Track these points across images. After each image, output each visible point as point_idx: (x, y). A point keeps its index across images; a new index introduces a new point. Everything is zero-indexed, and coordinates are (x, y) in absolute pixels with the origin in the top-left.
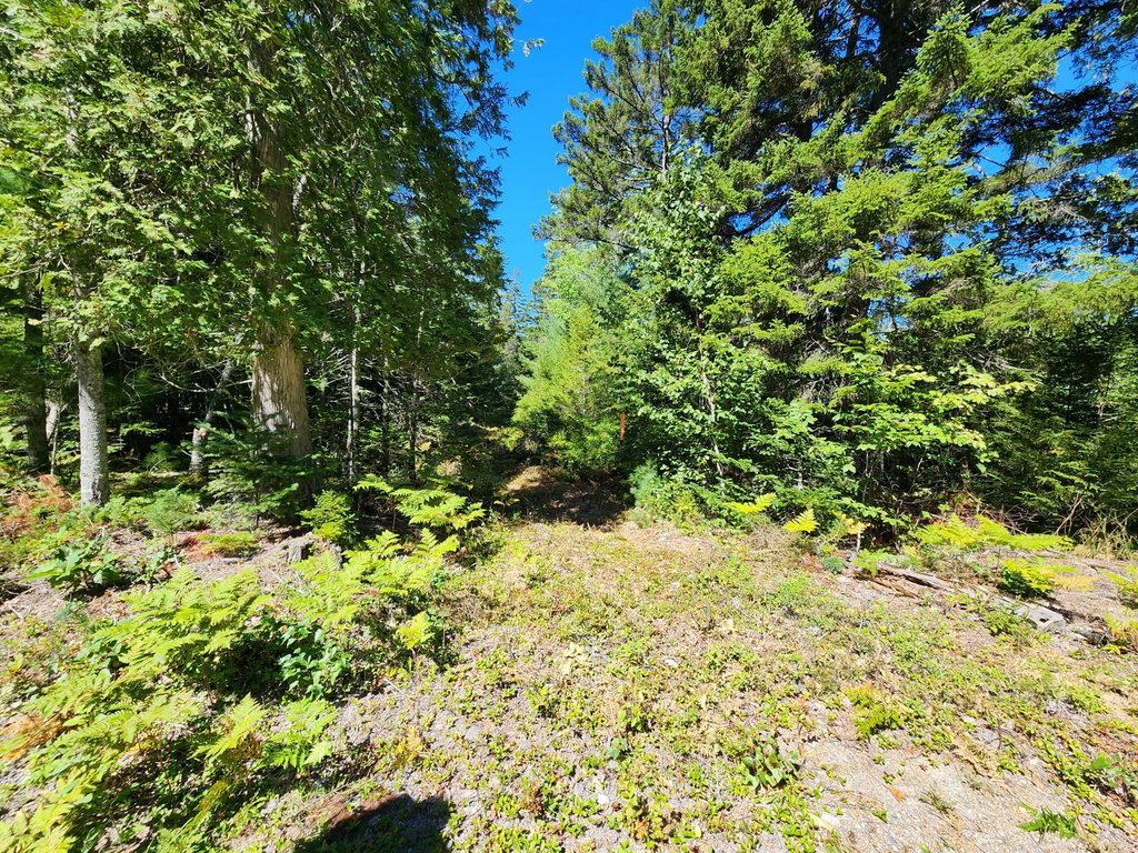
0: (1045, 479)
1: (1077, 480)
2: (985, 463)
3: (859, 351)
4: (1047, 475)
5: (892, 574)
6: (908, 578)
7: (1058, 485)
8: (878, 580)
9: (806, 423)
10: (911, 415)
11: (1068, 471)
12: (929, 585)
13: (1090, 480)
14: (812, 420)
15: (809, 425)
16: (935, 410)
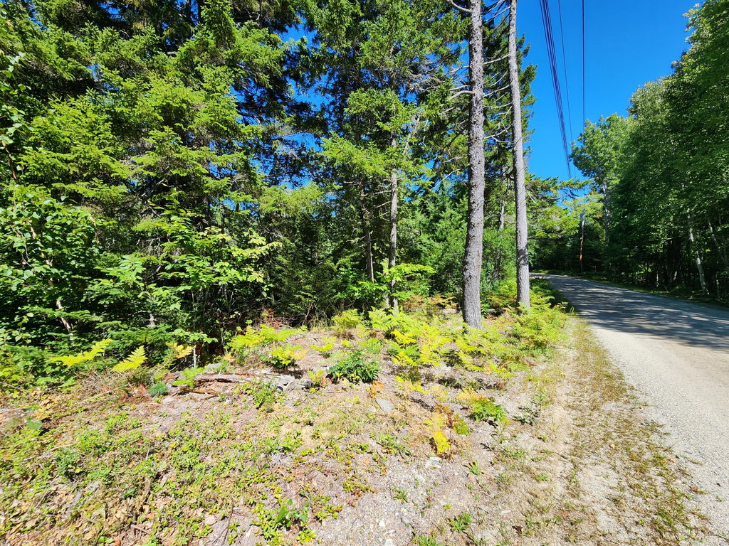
0: (297, 296)
1: (309, 295)
2: (266, 292)
3: (175, 214)
4: (299, 294)
5: (208, 381)
6: (218, 380)
7: (303, 299)
8: (197, 389)
9: (135, 273)
10: (221, 263)
11: (305, 291)
12: (230, 382)
13: (314, 294)
14: (140, 270)
15: (138, 274)
16: (235, 259)
